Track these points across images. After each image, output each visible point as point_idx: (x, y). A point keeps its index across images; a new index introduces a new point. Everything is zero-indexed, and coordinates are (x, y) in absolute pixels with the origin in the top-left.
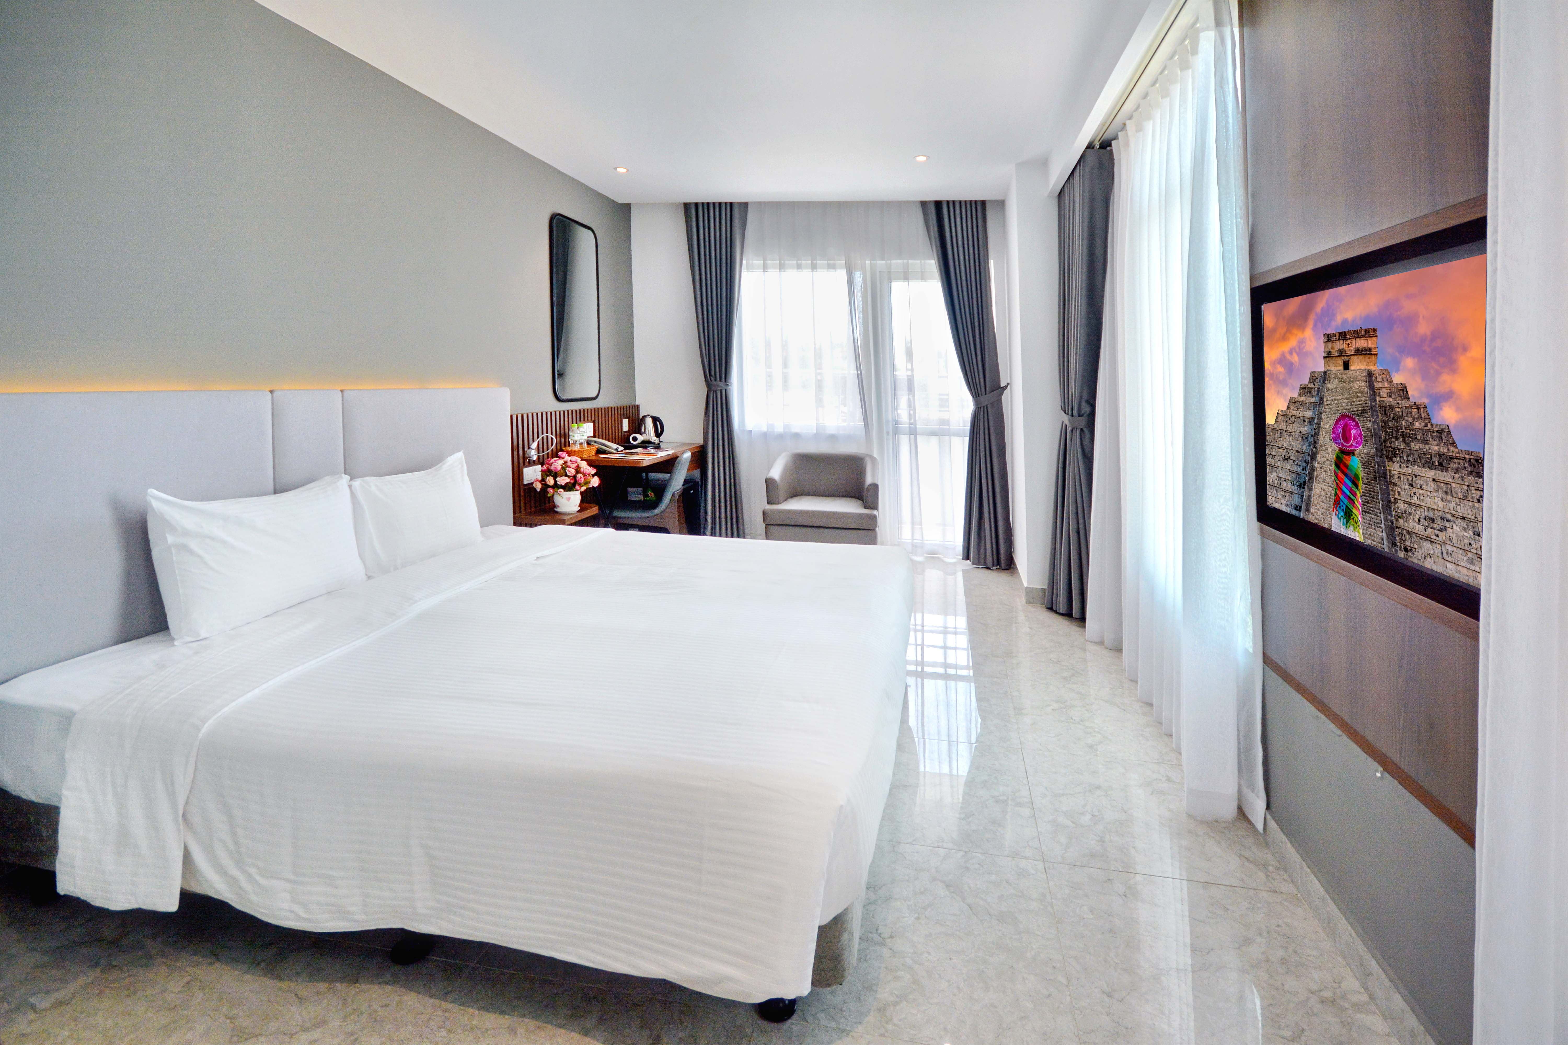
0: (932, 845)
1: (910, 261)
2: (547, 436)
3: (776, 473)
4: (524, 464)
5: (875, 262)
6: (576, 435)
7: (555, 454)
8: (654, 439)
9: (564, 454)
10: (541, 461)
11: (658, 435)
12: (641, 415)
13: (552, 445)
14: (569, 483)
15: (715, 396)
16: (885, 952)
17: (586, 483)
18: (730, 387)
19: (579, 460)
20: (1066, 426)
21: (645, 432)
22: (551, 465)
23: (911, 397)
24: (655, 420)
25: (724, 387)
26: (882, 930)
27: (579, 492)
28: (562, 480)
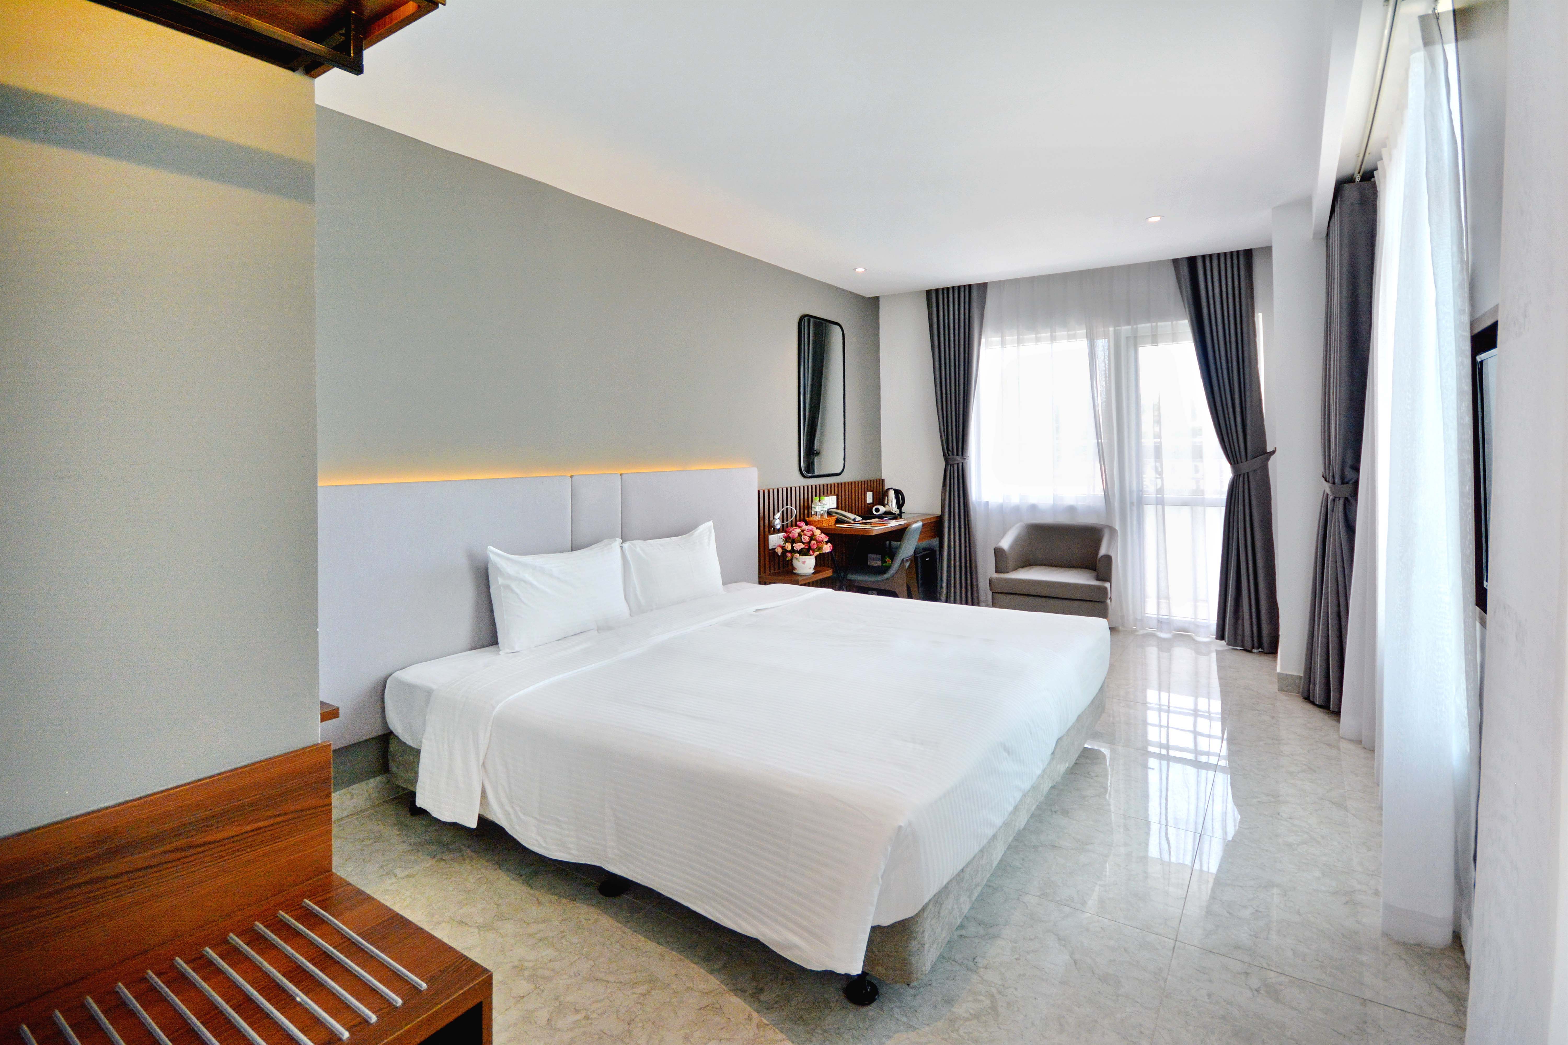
0: (1059, 902)
1: (1159, 324)
2: (787, 508)
3: (1006, 543)
4: (769, 532)
5: (1119, 328)
6: (817, 507)
7: (794, 525)
8: (895, 509)
9: (802, 524)
10: (783, 529)
11: (900, 506)
12: (886, 487)
13: (792, 517)
14: (804, 548)
15: (952, 470)
17: (820, 549)
18: (966, 460)
19: (814, 529)
20: (1328, 495)
21: (887, 504)
22: (790, 532)
23: (1158, 464)
24: (898, 493)
25: (962, 461)
26: (978, 960)
27: (813, 557)
28: (799, 546)
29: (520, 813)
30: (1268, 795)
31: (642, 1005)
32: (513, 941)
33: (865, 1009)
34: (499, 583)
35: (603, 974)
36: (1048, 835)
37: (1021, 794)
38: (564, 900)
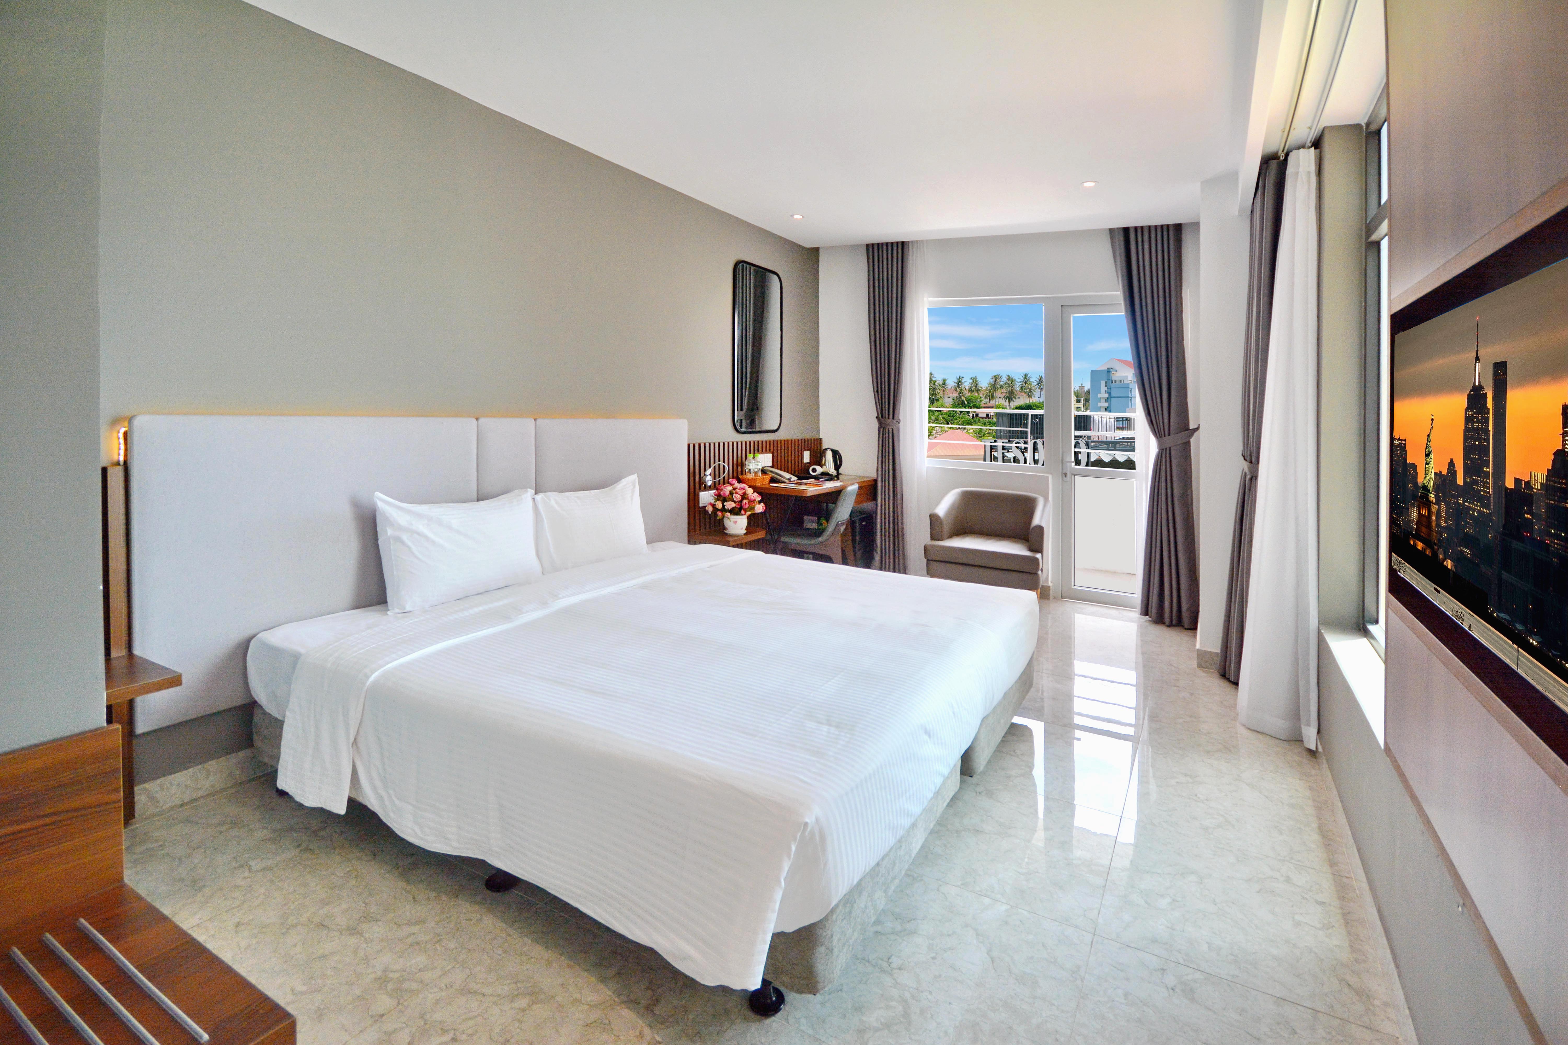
0: (979, 893)
2: (719, 464)
3: (942, 510)
4: (700, 488)
6: (751, 465)
7: (726, 482)
8: (832, 471)
9: (735, 482)
10: (715, 486)
11: (837, 467)
12: (824, 447)
13: (724, 473)
14: (735, 507)
15: (886, 434)
16: (887, 980)
17: (753, 509)
18: (900, 425)
19: (747, 487)
20: (1246, 473)
21: (825, 465)
22: (722, 490)
24: (835, 453)
25: (895, 425)
26: (894, 959)
27: (745, 517)
28: (730, 505)
29: (395, 799)
30: (1186, 775)
31: (520, 1022)
32: (379, 948)
33: (768, 1021)
34: (389, 534)
35: (479, 985)
36: (971, 818)
37: (942, 779)
38: (444, 897)
